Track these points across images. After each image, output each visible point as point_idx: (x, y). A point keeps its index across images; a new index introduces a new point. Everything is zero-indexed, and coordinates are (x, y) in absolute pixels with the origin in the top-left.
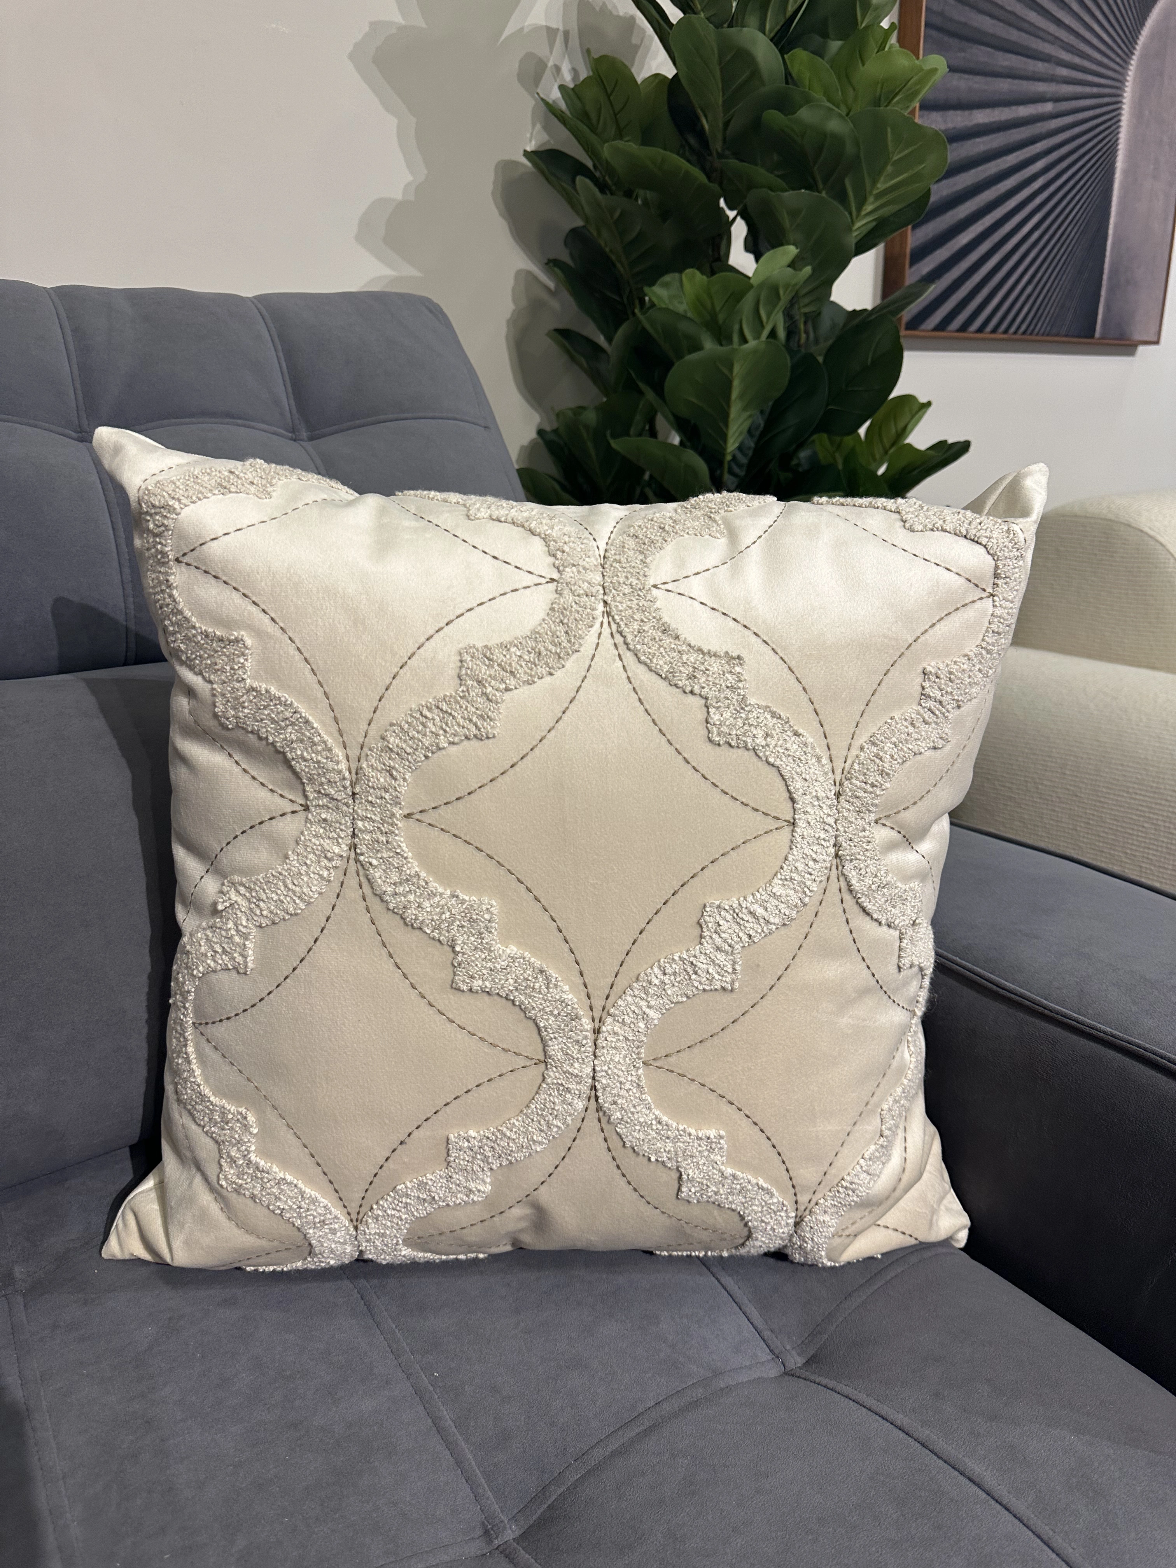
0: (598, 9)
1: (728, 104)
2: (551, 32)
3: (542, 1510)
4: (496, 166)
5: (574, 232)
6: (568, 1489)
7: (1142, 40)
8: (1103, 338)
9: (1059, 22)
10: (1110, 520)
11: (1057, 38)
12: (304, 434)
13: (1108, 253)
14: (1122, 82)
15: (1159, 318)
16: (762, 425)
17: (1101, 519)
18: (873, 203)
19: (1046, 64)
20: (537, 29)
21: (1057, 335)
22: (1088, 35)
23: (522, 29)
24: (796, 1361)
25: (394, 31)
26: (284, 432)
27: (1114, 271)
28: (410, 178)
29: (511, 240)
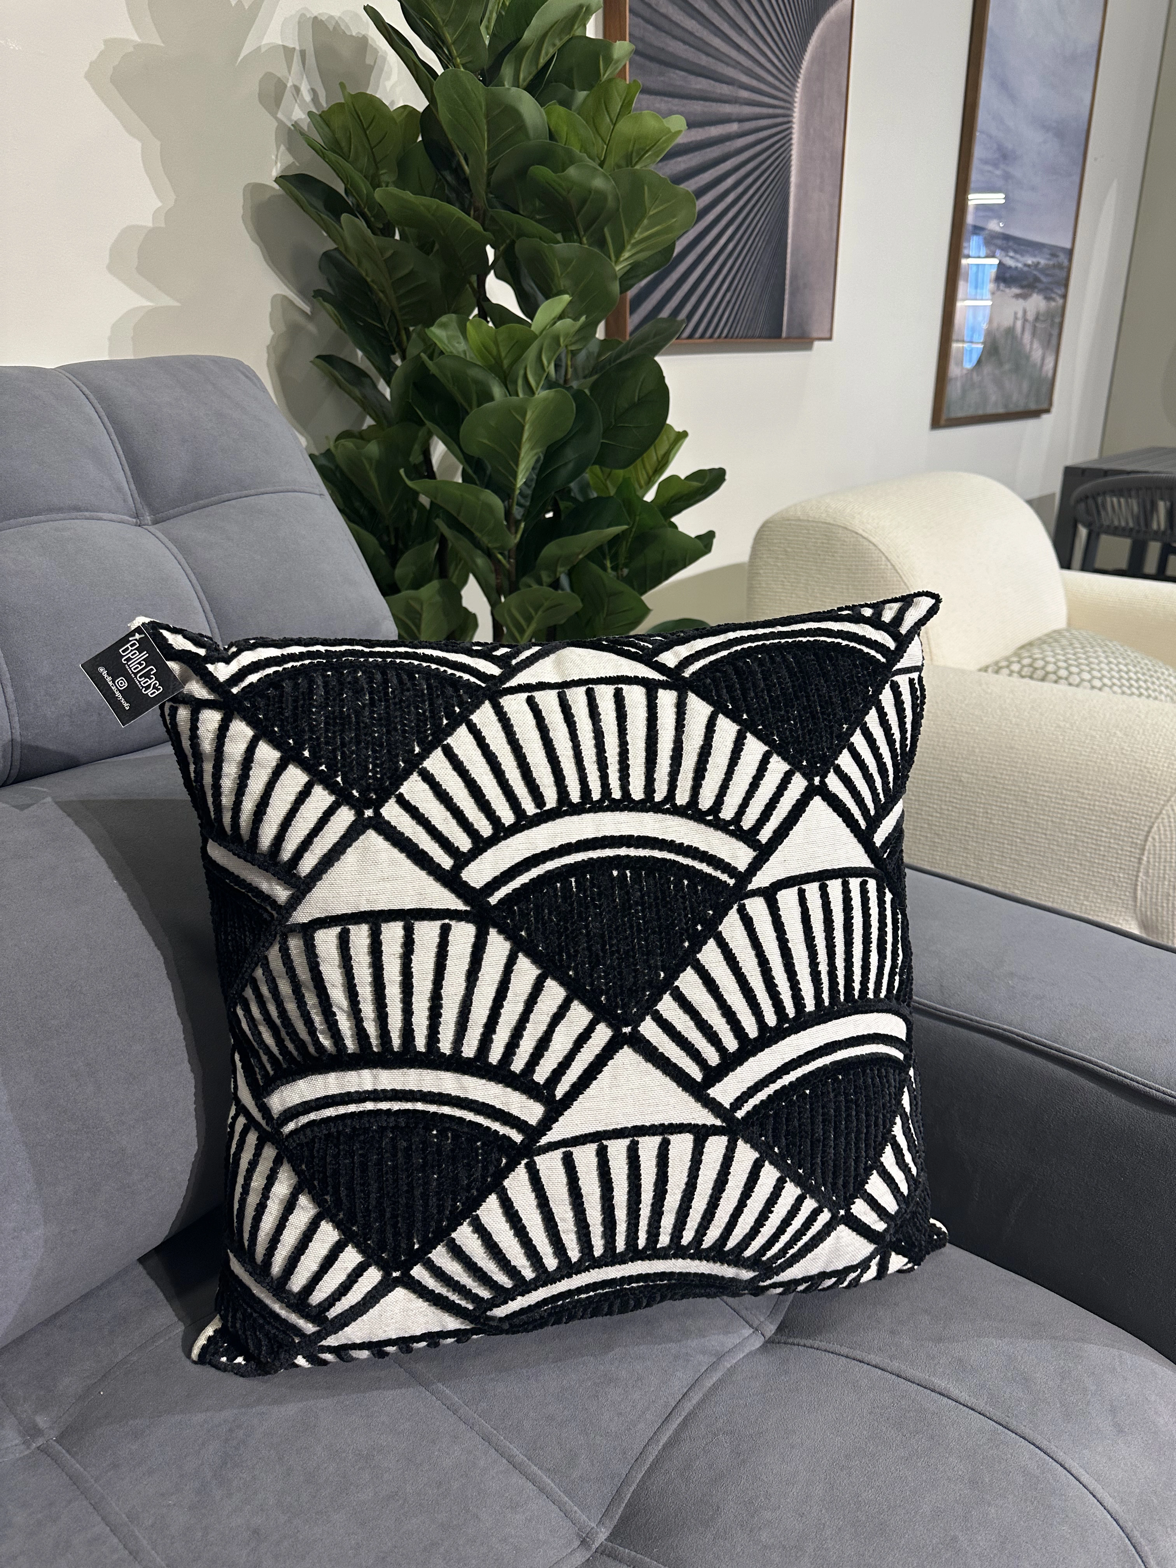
0: (331, 28)
1: (492, 153)
2: (288, 52)
3: (622, 1509)
4: (244, 190)
5: (326, 254)
6: (638, 1485)
7: (805, 64)
8: (788, 338)
9: (738, 48)
10: (829, 524)
11: (739, 63)
12: (148, 518)
13: (788, 260)
14: (791, 103)
15: (830, 316)
16: (542, 458)
17: (823, 523)
18: (629, 251)
19: (730, 87)
20: (274, 48)
21: (753, 337)
22: (762, 60)
23: (259, 48)
24: (770, 1329)
25: (131, 49)
26: (128, 518)
27: (794, 277)
28: (160, 204)
29: (264, 263)
